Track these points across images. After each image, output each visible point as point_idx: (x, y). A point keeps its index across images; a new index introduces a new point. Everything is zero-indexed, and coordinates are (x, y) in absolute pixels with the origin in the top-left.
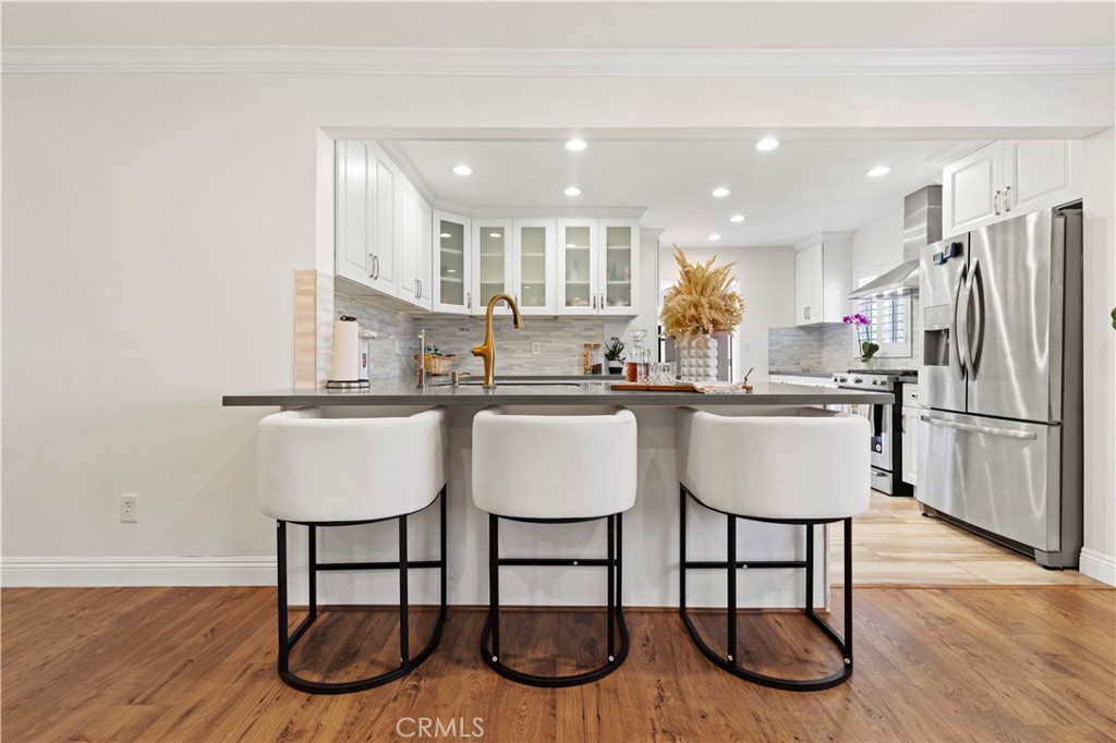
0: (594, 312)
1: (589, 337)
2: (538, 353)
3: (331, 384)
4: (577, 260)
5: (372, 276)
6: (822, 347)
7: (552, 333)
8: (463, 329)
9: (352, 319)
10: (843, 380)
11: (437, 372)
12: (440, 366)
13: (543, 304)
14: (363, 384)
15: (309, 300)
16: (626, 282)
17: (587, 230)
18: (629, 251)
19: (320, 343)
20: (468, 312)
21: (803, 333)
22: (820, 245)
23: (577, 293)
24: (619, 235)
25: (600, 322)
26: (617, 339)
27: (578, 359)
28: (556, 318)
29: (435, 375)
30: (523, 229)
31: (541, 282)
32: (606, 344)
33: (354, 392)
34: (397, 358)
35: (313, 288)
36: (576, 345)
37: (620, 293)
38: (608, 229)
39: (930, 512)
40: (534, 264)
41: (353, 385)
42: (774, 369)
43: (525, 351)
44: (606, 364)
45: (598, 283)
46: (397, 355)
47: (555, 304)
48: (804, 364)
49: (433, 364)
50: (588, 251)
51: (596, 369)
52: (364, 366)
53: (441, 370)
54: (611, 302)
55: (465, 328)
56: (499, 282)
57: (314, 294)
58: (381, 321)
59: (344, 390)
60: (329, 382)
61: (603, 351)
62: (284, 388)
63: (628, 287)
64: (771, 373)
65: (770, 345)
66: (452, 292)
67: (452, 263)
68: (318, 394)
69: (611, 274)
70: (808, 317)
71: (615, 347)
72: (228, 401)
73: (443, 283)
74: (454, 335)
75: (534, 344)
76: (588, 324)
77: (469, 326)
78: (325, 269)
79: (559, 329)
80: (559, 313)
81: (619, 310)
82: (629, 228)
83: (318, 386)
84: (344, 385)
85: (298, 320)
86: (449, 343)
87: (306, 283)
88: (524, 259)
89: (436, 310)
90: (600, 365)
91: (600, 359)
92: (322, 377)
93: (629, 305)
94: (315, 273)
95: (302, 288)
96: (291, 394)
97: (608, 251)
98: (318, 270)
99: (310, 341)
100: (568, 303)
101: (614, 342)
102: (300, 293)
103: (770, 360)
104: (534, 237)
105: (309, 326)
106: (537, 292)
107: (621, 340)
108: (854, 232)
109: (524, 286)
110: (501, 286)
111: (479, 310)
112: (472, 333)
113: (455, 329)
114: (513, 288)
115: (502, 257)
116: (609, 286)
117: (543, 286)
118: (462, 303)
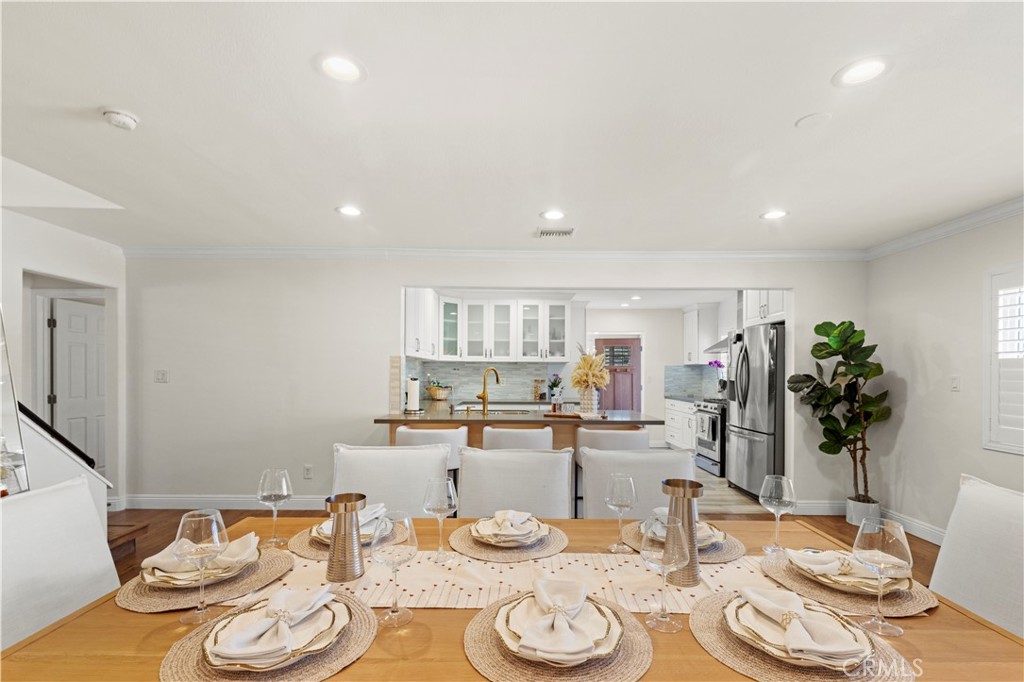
0: (541, 360)
1: (539, 375)
3: (407, 412)
4: (530, 326)
5: (417, 351)
6: (702, 379)
7: (514, 372)
9: (415, 379)
10: (699, 406)
12: (442, 394)
13: (508, 355)
15: (397, 370)
16: (562, 341)
17: (536, 307)
18: (563, 321)
19: (402, 392)
20: (459, 359)
21: (689, 369)
22: (696, 312)
23: (530, 347)
24: (557, 311)
25: (545, 366)
26: (557, 375)
27: (530, 389)
28: (516, 363)
29: (439, 400)
30: (496, 306)
31: (506, 340)
32: (549, 379)
35: (399, 365)
36: (530, 380)
37: (558, 347)
38: (551, 307)
39: (731, 485)
40: (503, 329)
41: (416, 413)
42: (668, 394)
44: (549, 392)
45: (544, 342)
47: (516, 355)
48: (690, 391)
49: (438, 393)
50: (537, 321)
51: (542, 396)
53: (442, 397)
54: (552, 353)
55: (457, 368)
56: (479, 340)
57: (400, 368)
60: (406, 410)
61: (548, 383)
63: (563, 344)
64: (666, 397)
65: (666, 378)
66: (451, 348)
67: (451, 328)
69: (553, 336)
70: (690, 360)
71: (555, 381)
72: (376, 421)
73: (445, 342)
74: (450, 374)
76: (537, 366)
79: (519, 369)
80: (519, 360)
81: (557, 358)
82: (564, 306)
83: (402, 412)
84: (412, 412)
85: (392, 380)
86: (445, 378)
87: (394, 363)
88: (496, 325)
89: (441, 359)
90: (544, 394)
91: (545, 390)
92: (403, 408)
93: (564, 356)
94: (399, 357)
95: (393, 365)
97: (551, 321)
98: (399, 354)
99: (397, 390)
100: (524, 354)
101: (554, 377)
102: (392, 367)
103: (666, 388)
104: (503, 311)
105: (397, 384)
106: (503, 346)
107: (560, 376)
108: (718, 304)
109: (496, 343)
110: (482, 343)
111: (467, 358)
112: (461, 372)
113: (450, 369)
114: (489, 344)
115: (482, 324)
116: (550, 344)
117: (508, 343)
118: (456, 354)
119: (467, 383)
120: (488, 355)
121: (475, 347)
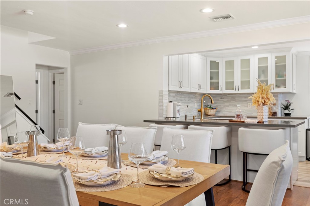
2: (250, 107)
3: (167, 118)
4: (263, 71)
5: (180, 88)
8: (221, 98)
9: (171, 102)
11: (209, 114)
12: (211, 112)
13: (249, 88)
14: (174, 118)
15: (162, 97)
16: (284, 78)
17: (267, 58)
18: (285, 66)
19: (164, 108)
20: (222, 92)
24: (280, 59)
25: (277, 94)
26: (288, 101)
30: (241, 60)
33: (172, 120)
34: (195, 109)
35: (162, 95)
37: (281, 83)
38: (276, 57)
40: (246, 73)
41: (171, 118)
43: (245, 106)
45: (272, 79)
46: (196, 108)
49: (208, 111)
50: (267, 66)
51: (275, 114)
52: (178, 113)
53: (211, 113)
54: (277, 86)
55: (222, 97)
58: (189, 97)
59: (169, 120)
60: (166, 117)
62: (157, 118)
63: (285, 80)
66: (215, 86)
67: (214, 76)
68: (164, 120)
69: (278, 75)
72: (145, 121)
73: (211, 83)
74: (218, 100)
75: (248, 103)
77: (223, 97)
78: (165, 90)
81: (282, 90)
82: (285, 56)
83: (164, 118)
84: (169, 118)
85: (159, 102)
86: (216, 103)
88: (241, 71)
89: (209, 92)
90: (277, 112)
91: (278, 109)
92: (165, 116)
93: (286, 88)
94: (163, 91)
95: (160, 95)
96: (158, 120)
97: (276, 66)
98: (164, 90)
99: (162, 107)
101: (287, 102)
102: (160, 96)
104: (246, 63)
105: (161, 104)
106: (246, 84)
109: (241, 82)
110: (233, 82)
111: (225, 91)
112: (225, 100)
113: (219, 98)
114: (237, 82)
115: (233, 72)
116: (276, 80)
117: (249, 81)
118: (219, 90)
119: (228, 106)
120: (237, 89)
121: (230, 85)
